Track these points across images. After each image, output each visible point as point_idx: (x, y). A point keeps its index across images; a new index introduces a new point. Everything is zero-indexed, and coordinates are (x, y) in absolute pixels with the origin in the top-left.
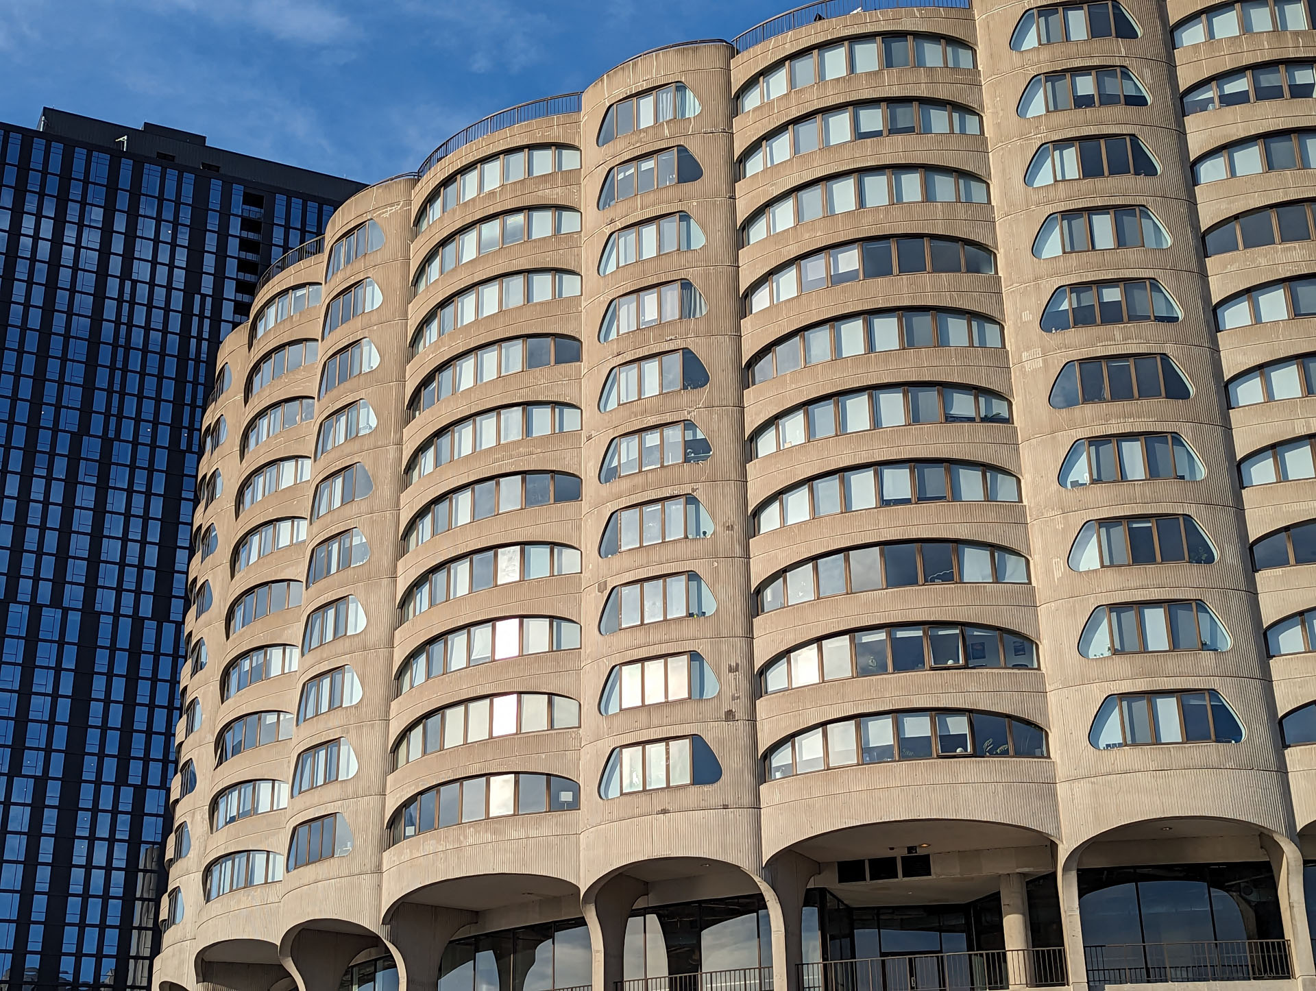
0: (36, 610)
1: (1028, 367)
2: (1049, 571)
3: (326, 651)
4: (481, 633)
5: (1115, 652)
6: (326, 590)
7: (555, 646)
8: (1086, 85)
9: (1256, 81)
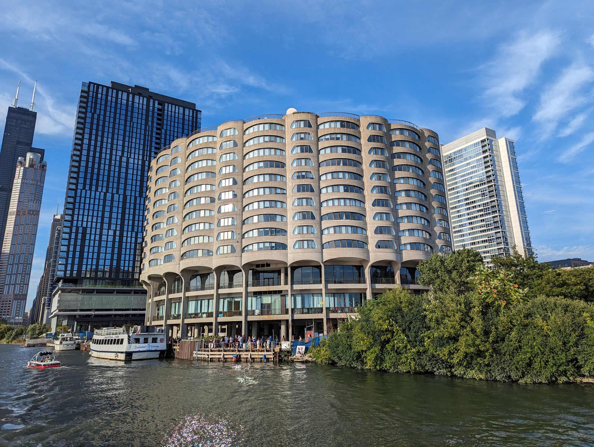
0: (113, 195)
1: (289, 185)
2: (290, 220)
3: (170, 225)
4: (197, 225)
5: (298, 234)
6: (171, 214)
7: (210, 229)
8: (302, 136)
9: (330, 136)
